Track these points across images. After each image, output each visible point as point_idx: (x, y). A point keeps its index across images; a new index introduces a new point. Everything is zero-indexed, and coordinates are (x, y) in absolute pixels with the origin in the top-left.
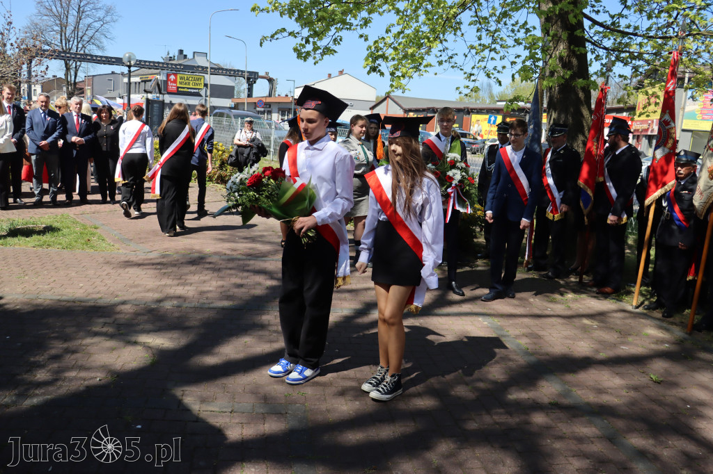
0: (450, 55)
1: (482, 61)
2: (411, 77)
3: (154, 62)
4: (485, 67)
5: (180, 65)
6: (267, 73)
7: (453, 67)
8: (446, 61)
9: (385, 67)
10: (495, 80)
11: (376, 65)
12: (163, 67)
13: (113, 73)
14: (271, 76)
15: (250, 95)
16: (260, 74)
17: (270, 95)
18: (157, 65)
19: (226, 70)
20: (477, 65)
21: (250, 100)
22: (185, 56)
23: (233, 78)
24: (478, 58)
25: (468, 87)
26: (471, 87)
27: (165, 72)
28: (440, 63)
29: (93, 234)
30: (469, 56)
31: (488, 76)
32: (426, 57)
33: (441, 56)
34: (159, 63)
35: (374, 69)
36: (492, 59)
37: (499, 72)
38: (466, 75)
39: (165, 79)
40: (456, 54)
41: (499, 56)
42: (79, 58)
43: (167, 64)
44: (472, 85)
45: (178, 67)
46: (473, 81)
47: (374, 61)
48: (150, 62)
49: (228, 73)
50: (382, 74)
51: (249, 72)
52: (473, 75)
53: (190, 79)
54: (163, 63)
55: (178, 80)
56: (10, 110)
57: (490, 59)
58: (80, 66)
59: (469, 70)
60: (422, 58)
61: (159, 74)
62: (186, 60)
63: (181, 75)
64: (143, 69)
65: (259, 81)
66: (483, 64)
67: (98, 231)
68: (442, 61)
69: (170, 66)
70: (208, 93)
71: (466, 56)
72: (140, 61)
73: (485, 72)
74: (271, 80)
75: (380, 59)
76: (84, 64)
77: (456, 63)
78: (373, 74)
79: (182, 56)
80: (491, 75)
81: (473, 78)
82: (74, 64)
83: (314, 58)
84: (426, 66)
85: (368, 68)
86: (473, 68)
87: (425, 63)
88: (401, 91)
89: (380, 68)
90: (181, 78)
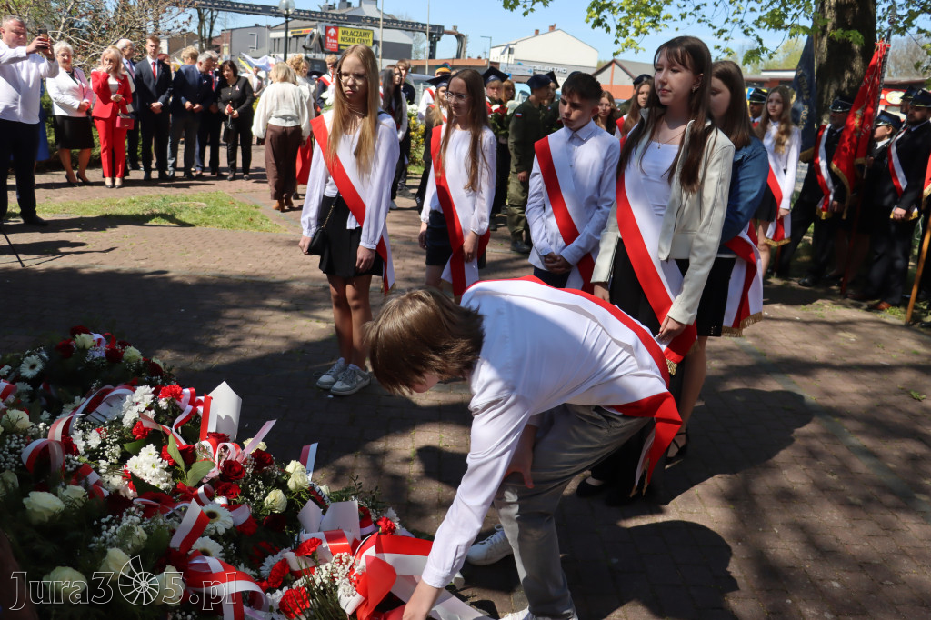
0: (696, 5)
1: (739, 13)
2: (646, 33)
3: (310, 12)
4: (742, 21)
5: (343, 15)
6: (455, 28)
7: (699, 21)
8: (691, 14)
9: (612, 19)
10: (754, 38)
11: (601, 17)
12: (321, 17)
13: (257, 26)
14: (460, 31)
15: (432, 56)
16: (446, 29)
17: (458, 56)
18: (313, 15)
19: (403, 22)
20: (732, 19)
21: (433, 62)
22: (349, 4)
23: (410, 32)
24: (732, 9)
25: (719, 47)
26: (723, 48)
27: (324, 24)
28: (683, 17)
29: (256, 214)
30: (721, 5)
31: (746, 32)
32: (665, 7)
33: (684, 6)
34: (316, 13)
35: (598, 23)
36: (752, 10)
37: (759, 27)
38: (716, 31)
39: (324, 34)
40: (705, 5)
41: (760, 5)
42: (216, 6)
43: (327, 14)
44: (723, 45)
45: (341, 18)
46: (726, 39)
47: (598, 12)
48: (305, 11)
49: (405, 26)
50: (608, 30)
51: (432, 26)
52: (726, 31)
53: (355, 34)
54: (322, 13)
55: (340, 35)
56: (154, 67)
57: (748, 9)
58: (216, 16)
59: (719, 24)
60: (659, 9)
61: (316, 27)
62: (349, 9)
63: (345, 30)
64: (296, 21)
65: (444, 37)
66: (739, 17)
67: (259, 210)
68: (686, 13)
69: (330, 17)
70: (380, 52)
71: (717, 6)
72: (299, 11)
73: (743, 28)
74: (460, 37)
75: (606, 10)
76: (221, 14)
77: (703, 16)
78: (598, 29)
79: (345, 4)
80: (750, 32)
81: (725, 35)
82: (210, 14)
83: (525, 6)
84: (666, 18)
85: (592, 22)
86: (727, 21)
87: (663, 14)
88: (633, 50)
89: (606, 21)
90: (344, 33)
